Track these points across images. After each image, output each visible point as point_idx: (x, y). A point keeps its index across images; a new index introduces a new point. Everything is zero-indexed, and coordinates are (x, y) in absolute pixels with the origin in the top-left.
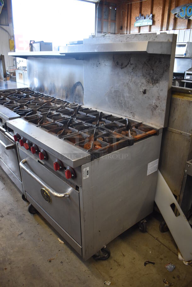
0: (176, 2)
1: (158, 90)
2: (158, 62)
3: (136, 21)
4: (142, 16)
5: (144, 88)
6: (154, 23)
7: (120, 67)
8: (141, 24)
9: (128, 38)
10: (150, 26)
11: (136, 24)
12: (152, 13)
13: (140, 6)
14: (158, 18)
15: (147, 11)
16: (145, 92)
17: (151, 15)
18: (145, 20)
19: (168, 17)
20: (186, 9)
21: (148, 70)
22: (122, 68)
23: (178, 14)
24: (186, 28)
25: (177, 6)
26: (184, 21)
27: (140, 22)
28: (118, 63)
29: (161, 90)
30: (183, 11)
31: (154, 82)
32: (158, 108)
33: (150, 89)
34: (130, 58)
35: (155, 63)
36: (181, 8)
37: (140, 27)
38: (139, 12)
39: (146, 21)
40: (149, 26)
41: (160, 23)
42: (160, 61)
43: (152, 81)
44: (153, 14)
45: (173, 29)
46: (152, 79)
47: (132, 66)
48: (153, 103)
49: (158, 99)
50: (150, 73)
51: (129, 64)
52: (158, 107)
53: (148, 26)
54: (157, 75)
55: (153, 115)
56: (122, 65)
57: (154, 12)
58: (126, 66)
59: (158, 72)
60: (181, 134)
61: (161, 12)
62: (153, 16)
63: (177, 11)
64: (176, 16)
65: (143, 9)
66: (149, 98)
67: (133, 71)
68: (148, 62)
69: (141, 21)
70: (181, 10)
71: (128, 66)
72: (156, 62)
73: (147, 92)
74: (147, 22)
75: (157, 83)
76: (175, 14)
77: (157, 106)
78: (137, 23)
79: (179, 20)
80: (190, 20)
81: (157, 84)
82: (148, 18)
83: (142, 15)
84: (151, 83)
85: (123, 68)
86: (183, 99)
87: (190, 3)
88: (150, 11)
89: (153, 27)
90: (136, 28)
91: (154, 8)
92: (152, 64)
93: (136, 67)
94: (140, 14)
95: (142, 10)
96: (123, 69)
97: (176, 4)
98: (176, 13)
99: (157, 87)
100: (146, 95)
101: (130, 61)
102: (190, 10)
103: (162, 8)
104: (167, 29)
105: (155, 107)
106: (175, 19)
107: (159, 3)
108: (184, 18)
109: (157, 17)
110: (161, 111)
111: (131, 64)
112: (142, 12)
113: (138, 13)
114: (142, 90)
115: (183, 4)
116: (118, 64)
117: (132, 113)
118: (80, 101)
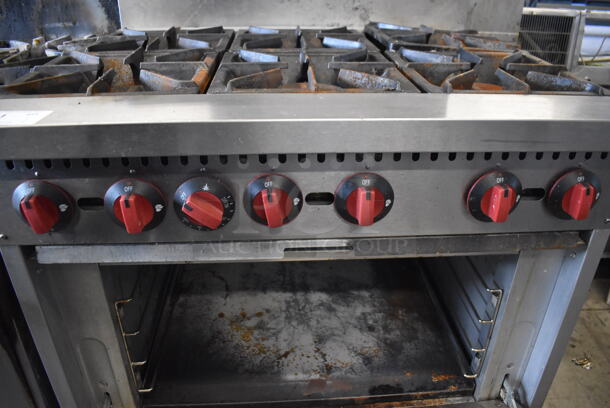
117: (357, 9)
118: (74, 23)
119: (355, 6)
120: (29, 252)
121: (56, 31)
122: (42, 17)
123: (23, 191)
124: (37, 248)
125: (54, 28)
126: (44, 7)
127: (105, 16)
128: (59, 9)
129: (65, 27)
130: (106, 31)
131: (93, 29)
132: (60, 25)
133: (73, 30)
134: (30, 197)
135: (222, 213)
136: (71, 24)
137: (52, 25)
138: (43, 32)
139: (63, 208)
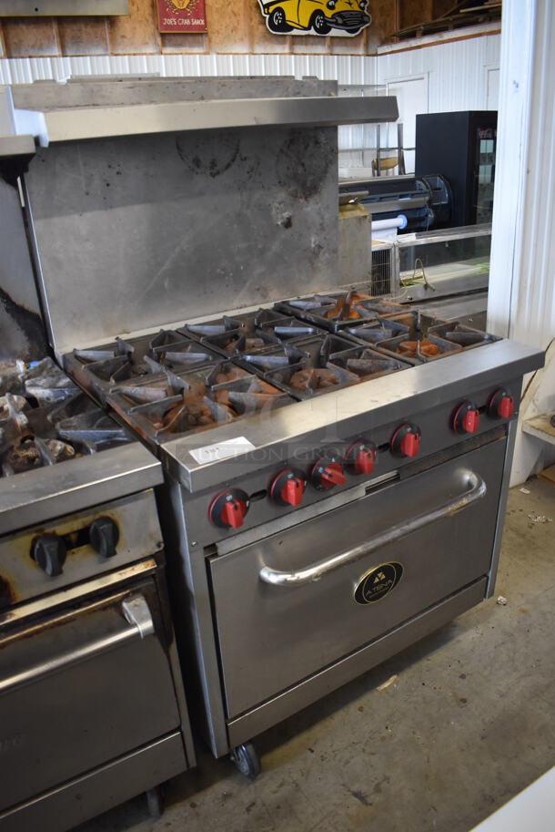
1: (320, 208)
2: (311, 144)
5: (286, 215)
7: (208, 173)
9: (224, 85)
16: (288, 224)
21: (290, 167)
22: (213, 175)
28: (197, 162)
29: (325, 209)
31: (308, 193)
32: (323, 250)
34: (239, 141)
35: (306, 148)
42: (317, 142)
43: (304, 193)
46: (303, 185)
47: (247, 165)
48: (310, 242)
49: (323, 229)
50: (297, 174)
51: (238, 161)
52: (322, 248)
54: (314, 174)
55: (312, 271)
56: (213, 164)
58: (228, 166)
59: (314, 167)
66: (301, 234)
67: (251, 177)
68: (289, 146)
71: (234, 166)
72: (308, 145)
73: (294, 222)
75: (316, 193)
77: (320, 247)
81: (316, 197)
84: (301, 198)
85: (218, 173)
92: (299, 153)
93: (259, 164)
96: (218, 177)
99: (317, 203)
100: (291, 230)
101: (237, 151)
105: (317, 249)
110: (330, 255)
111: (242, 160)
114: (282, 221)
116: (198, 166)
119: (257, 287)
124: (218, 544)
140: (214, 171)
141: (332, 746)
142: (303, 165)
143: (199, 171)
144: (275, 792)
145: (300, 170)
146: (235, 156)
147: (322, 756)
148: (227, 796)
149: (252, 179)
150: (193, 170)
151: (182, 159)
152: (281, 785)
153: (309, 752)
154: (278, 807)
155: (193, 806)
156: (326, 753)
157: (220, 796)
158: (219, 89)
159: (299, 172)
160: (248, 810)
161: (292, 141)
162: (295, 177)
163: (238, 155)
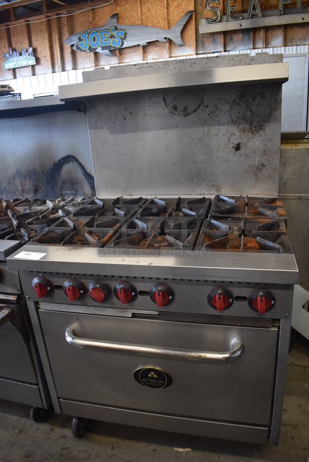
0: (68, 27)
1: (264, 140)
2: (259, 98)
3: (6, 60)
4: (14, 52)
5: (236, 142)
6: (38, 61)
7: (182, 114)
8: (15, 65)
10: (33, 66)
11: (5, 64)
12: (31, 45)
13: (7, 36)
14: (44, 52)
15: (21, 42)
16: (238, 148)
17: (31, 50)
18: (21, 58)
19: (60, 51)
20: (88, 37)
21: (241, 112)
22: (185, 116)
23: (76, 44)
24: (94, 65)
25: (72, 33)
26: (88, 55)
27: (13, 62)
28: (175, 108)
29: (268, 140)
30: (83, 40)
31: (254, 129)
32: (266, 167)
33: (248, 142)
34: (203, 96)
35: (254, 100)
36: (79, 36)
37: (14, 70)
38: (7, 45)
39: (24, 59)
40: (30, 68)
41: (50, 60)
42: (263, 96)
43: (251, 129)
44: (34, 47)
45: (73, 69)
46: (250, 125)
47: (208, 110)
48: (255, 161)
49: (265, 153)
50: (246, 116)
51: (202, 107)
53: (29, 66)
54: (260, 117)
55: (257, 181)
56: (185, 109)
57: (35, 44)
58: (195, 110)
59: (260, 112)
60: (301, 198)
61: (47, 43)
62: (35, 51)
63: (75, 40)
64: (74, 48)
65: (14, 40)
66: (248, 156)
67: (211, 117)
68: (240, 98)
69: (15, 60)
70: (80, 39)
71: (199, 110)
72: (256, 97)
73: (242, 147)
74: (26, 61)
75: (261, 129)
76: (72, 46)
77: (263, 165)
78: (9, 64)
79: (79, 54)
80: (97, 52)
81: (261, 132)
82: (27, 54)
83: (14, 50)
84: (248, 132)
85: (188, 114)
86: (298, 148)
87: (91, 27)
88: (26, 42)
89: (37, 68)
90: (8, 71)
91: (33, 38)
92: (248, 103)
93: (217, 109)
94: (10, 48)
95: (13, 42)
96: (188, 117)
97: (69, 30)
98: (73, 43)
99: (262, 136)
100: (240, 152)
101: (202, 101)
102: (94, 37)
103: (46, 36)
104: (62, 68)
105: (260, 167)
106: (73, 53)
107: (41, 30)
108: (88, 51)
109: (42, 50)
110: (271, 171)
111: (205, 107)
112: (14, 46)
113: (5, 48)
114: (233, 146)
115: (80, 30)
116: (176, 110)
117: (214, 186)
118: (76, 192)
119: (213, 184)
120: (37, 304)
121: (68, 195)
122: (62, 188)
123: (36, 281)
124: (40, 303)
125: (67, 193)
126: (62, 184)
127: (90, 188)
128: (69, 185)
129: (72, 193)
130: (90, 196)
131: (84, 194)
132: (70, 192)
133: (75, 195)
134: (37, 284)
135: (104, 296)
136: (74, 192)
137: (66, 192)
138: (62, 195)
139: (49, 288)
140: (186, 113)
141: (122, 455)
142: (251, 111)
143: (176, 113)
144: (79, 452)
145: (249, 114)
146: (200, 105)
147: (112, 455)
148: (64, 437)
149: (211, 119)
150: (172, 112)
151: (166, 106)
152: (84, 451)
153: (111, 448)
154: (72, 458)
155: (52, 430)
156: (116, 455)
157: (62, 435)
158: (191, 66)
159: (248, 115)
160: (63, 449)
161: (242, 95)
162: (245, 119)
163: (202, 104)
